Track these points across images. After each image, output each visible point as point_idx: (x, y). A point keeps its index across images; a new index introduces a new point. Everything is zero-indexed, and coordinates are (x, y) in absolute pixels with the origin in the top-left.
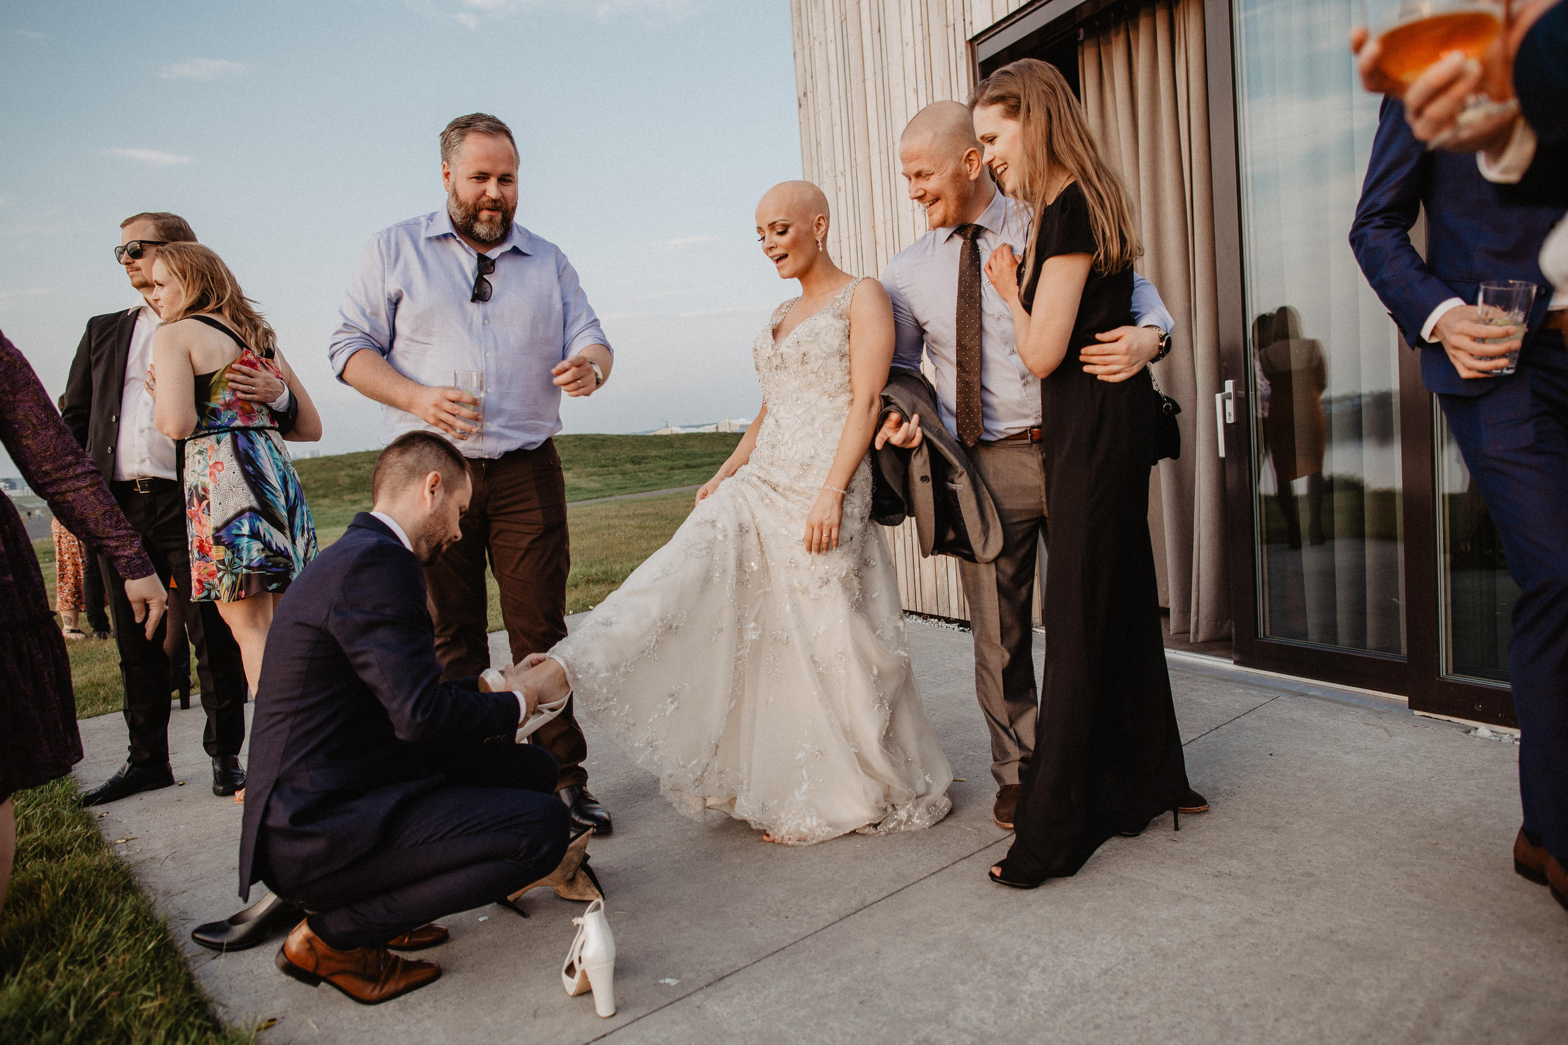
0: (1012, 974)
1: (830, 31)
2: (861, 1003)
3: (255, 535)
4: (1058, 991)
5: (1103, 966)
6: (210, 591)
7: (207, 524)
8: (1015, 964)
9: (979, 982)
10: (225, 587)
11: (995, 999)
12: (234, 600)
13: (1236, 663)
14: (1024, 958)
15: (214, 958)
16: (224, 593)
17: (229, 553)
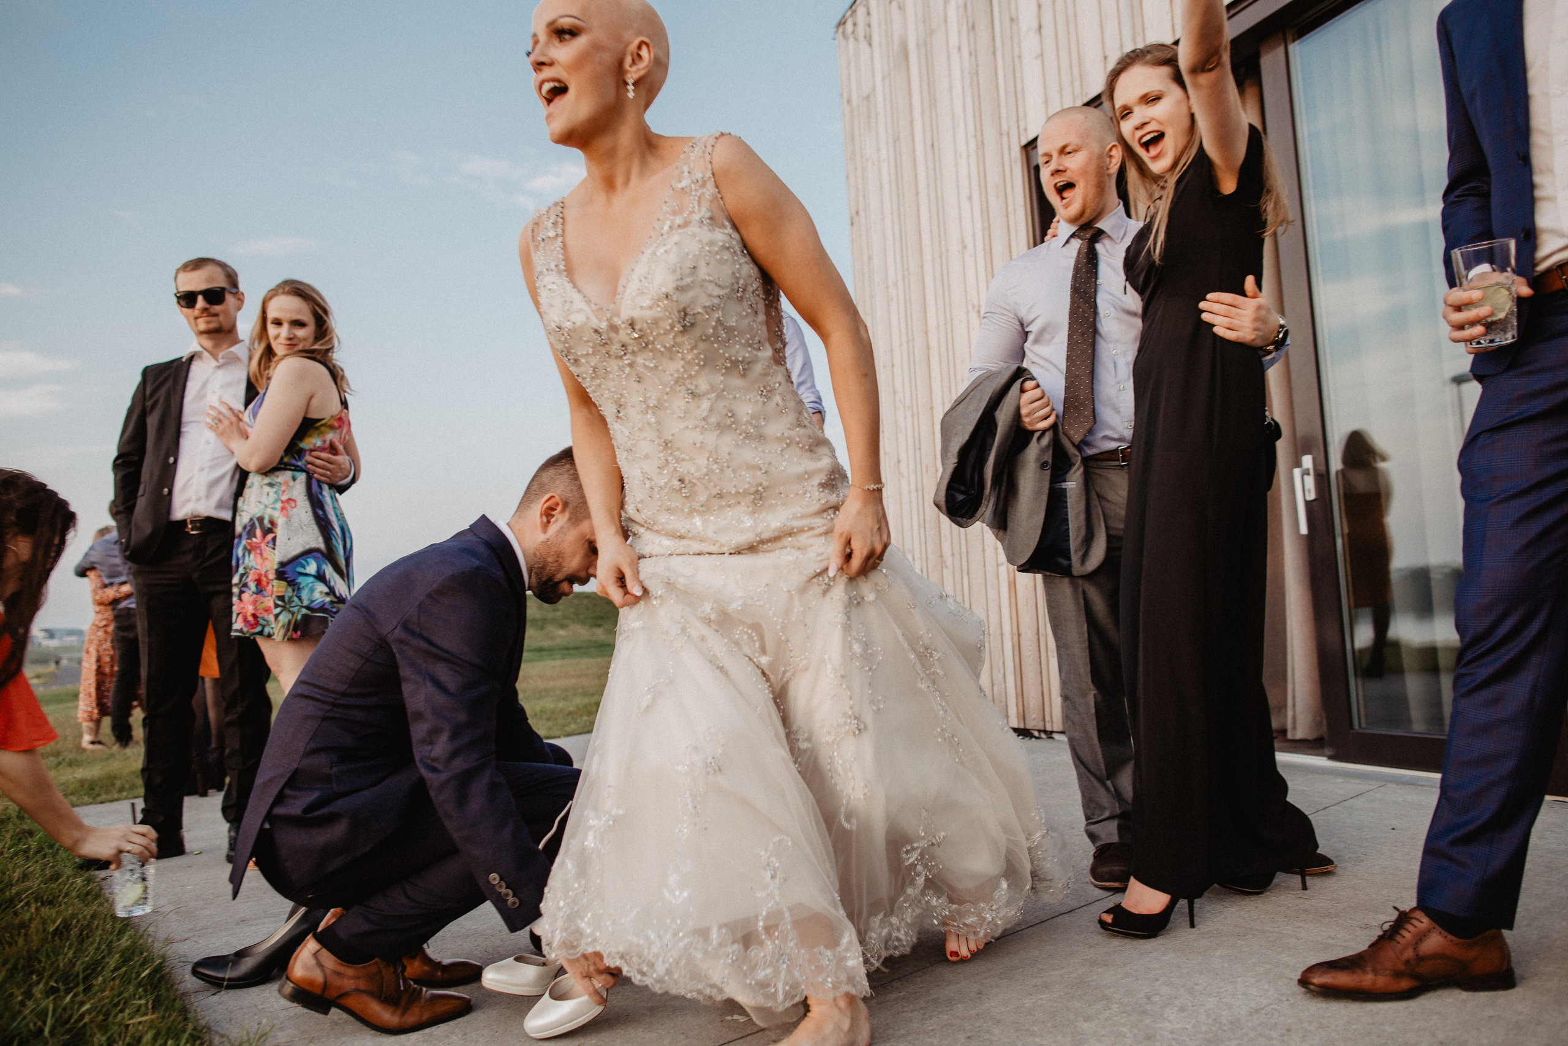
0: (1145, 1012)
1: (884, 152)
2: (969, 1038)
3: (321, 577)
4: (1204, 1028)
5: (1253, 1005)
6: (264, 626)
7: (270, 558)
8: (1147, 1004)
9: (1107, 1019)
10: (280, 624)
11: (1129, 1035)
12: (288, 639)
13: (1331, 758)
14: (1155, 999)
15: (214, 994)
16: (277, 629)
17: (290, 590)
